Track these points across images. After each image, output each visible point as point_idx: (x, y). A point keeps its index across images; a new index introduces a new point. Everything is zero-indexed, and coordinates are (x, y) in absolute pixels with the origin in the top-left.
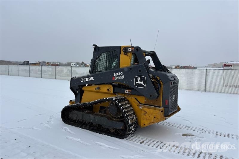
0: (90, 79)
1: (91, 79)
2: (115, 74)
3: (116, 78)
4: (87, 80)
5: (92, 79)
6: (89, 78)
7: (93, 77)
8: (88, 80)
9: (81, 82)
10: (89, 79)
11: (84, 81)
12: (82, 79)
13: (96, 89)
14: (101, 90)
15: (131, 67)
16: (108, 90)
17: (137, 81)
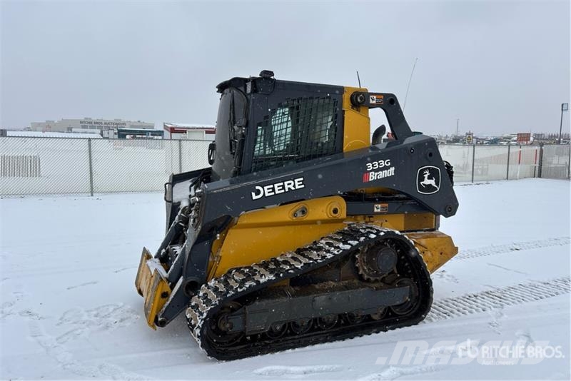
0: (291, 187)
1: (294, 186)
2: (371, 166)
3: (373, 176)
4: (276, 189)
5: (297, 184)
6: (286, 183)
7: (302, 179)
8: (284, 188)
9: (254, 197)
10: (287, 187)
11: (267, 195)
12: (257, 188)
13: (295, 215)
14: (309, 217)
15: (411, 146)
16: (335, 211)
17: (422, 179)
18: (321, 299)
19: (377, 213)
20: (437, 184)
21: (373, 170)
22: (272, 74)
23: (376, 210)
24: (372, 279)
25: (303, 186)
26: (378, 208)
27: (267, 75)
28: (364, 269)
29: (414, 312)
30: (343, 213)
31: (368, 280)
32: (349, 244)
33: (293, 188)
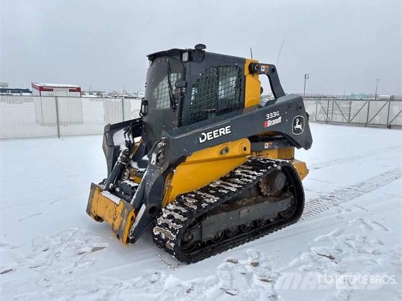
0: (223, 132)
1: (225, 132)
2: (269, 116)
3: (270, 123)
4: (214, 134)
5: (227, 130)
6: (220, 130)
7: (229, 127)
8: (219, 134)
9: (201, 141)
10: (221, 133)
12: (203, 134)
13: (221, 153)
14: (229, 154)
15: (291, 102)
16: (245, 149)
17: (295, 125)
18: (244, 212)
19: (267, 149)
20: (302, 128)
21: (270, 119)
22: (204, 47)
23: (266, 147)
24: (269, 194)
25: (230, 132)
26: (267, 145)
27: (200, 48)
28: (264, 189)
29: (292, 214)
30: (248, 151)
31: (266, 195)
32: (262, 172)
33: (224, 134)
